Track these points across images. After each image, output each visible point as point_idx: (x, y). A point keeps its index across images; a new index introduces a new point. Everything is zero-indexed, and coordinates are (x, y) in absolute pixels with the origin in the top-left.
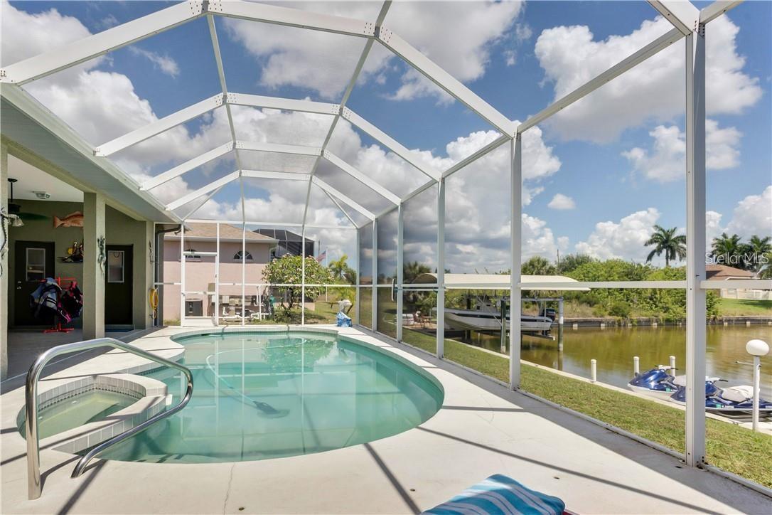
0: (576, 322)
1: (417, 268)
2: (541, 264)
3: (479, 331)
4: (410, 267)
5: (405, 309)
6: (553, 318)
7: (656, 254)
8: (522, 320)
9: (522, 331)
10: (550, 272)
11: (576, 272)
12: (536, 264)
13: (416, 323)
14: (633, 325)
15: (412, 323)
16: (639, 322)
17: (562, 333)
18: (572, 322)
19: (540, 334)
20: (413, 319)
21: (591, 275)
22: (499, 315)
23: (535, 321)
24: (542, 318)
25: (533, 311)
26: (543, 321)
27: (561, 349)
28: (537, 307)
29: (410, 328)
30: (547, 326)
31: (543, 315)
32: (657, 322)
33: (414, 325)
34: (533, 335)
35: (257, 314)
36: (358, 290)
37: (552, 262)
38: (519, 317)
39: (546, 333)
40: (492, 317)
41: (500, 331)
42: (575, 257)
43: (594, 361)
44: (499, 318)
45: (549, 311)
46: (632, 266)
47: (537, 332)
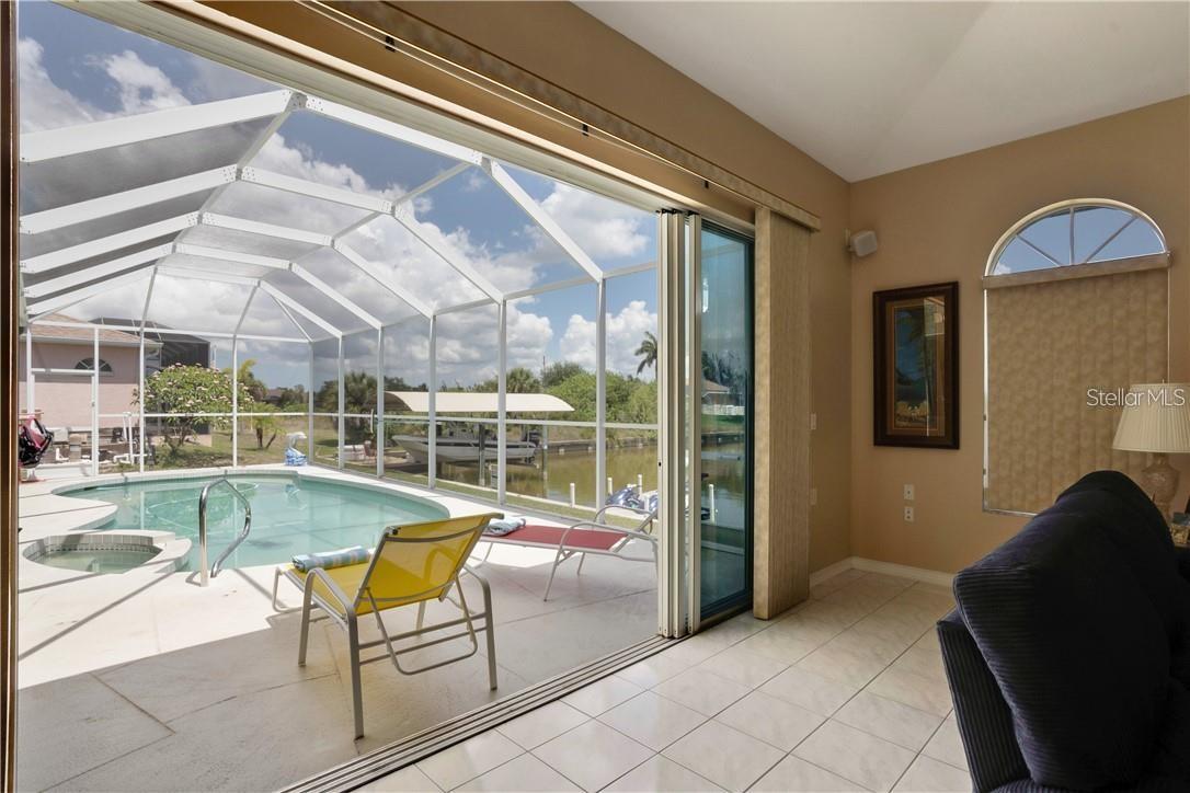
0: (563, 446)
1: (365, 381)
2: (525, 376)
3: (450, 463)
4: (355, 380)
5: (348, 438)
6: (536, 442)
7: (646, 365)
8: (508, 447)
9: (507, 460)
10: (533, 388)
11: (564, 385)
12: (518, 376)
13: (367, 457)
14: (621, 447)
15: (362, 457)
16: (625, 442)
17: (546, 460)
18: (559, 447)
19: (523, 462)
20: (363, 452)
21: (579, 390)
22: (477, 442)
23: (517, 447)
24: (524, 443)
25: (515, 433)
26: (525, 447)
27: (546, 478)
28: (519, 429)
29: (360, 464)
30: (529, 452)
31: (525, 440)
32: (642, 441)
33: (364, 460)
34: (515, 464)
35: (126, 455)
36: (311, 419)
37: (537, 372)
38: (505, 444)
39: (529, 461)
40: (469, 445)
41: (477, 461)
42: (563, 366)
43: (573, 485)
44: (476, 445)
45: (532, 435)
46: (621, 379)
47: (520, 459)
